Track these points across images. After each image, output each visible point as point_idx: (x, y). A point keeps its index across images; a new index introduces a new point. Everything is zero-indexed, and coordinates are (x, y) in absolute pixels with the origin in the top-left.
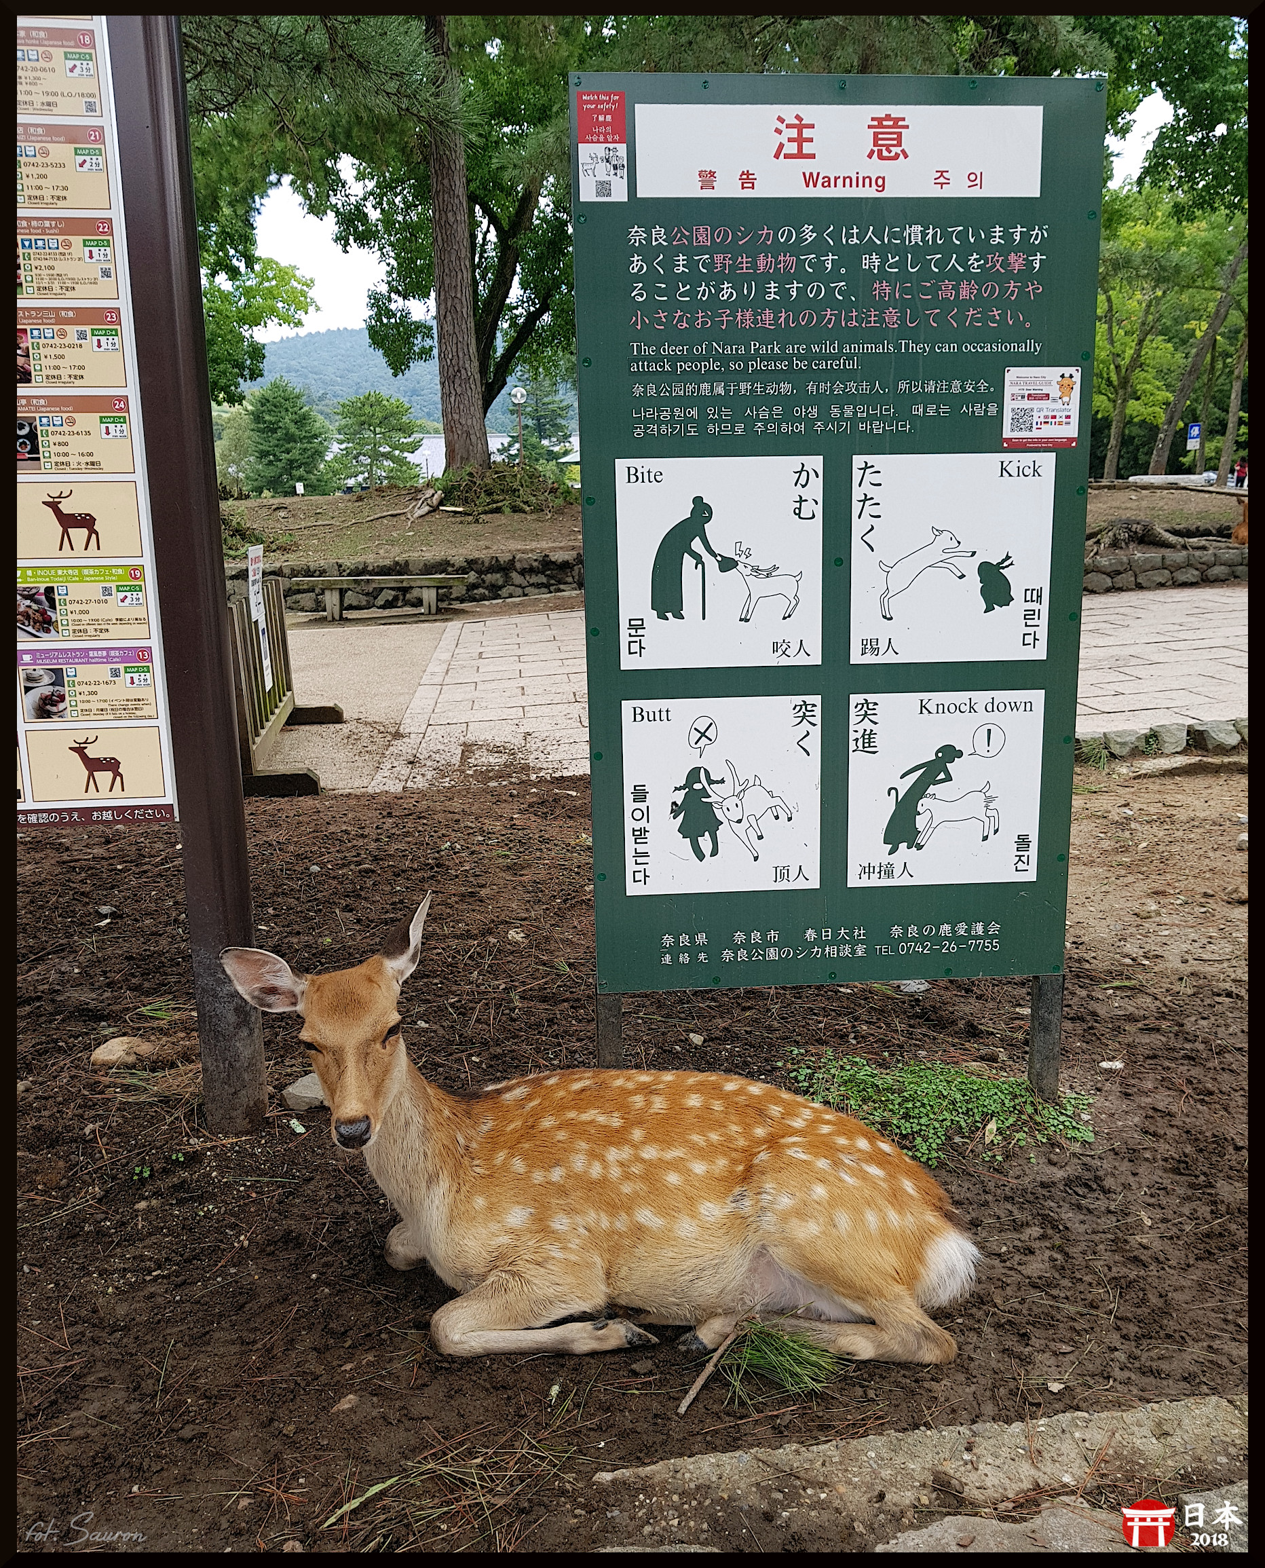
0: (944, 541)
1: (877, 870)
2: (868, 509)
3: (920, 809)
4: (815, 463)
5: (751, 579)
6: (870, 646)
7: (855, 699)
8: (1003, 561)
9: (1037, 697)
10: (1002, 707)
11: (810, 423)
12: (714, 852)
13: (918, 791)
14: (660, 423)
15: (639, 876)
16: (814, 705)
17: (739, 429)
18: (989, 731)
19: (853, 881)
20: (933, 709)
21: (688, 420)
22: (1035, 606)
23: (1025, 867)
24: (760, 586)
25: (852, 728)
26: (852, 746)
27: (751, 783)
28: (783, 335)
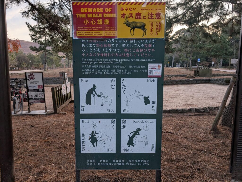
0: (137, 93)
1: (126, 150)
2: (124, 87)
3: (134, 139)
4: (114, 79)
5: (103, 99)
6: (124, 110)
7: (122, 120)
8: (148, 96)
9: (155, 120)
10: (148, 122)
11: (113, 72)
12: (97, 146)
13: (133, 136)
14: (87, 72)
15: (83, 150)
16: (114, 120)
17: (101, 73)
18: (146, 126)
19: (122, 152)
20: (136, 122)
21: (92, 72)
22: (154, 104)
23: (153, 150)
24: (105, 100)
25: (121, 125)
26: (121, 128)
27: (103, 134)
28: (109, 58)
